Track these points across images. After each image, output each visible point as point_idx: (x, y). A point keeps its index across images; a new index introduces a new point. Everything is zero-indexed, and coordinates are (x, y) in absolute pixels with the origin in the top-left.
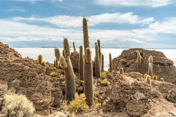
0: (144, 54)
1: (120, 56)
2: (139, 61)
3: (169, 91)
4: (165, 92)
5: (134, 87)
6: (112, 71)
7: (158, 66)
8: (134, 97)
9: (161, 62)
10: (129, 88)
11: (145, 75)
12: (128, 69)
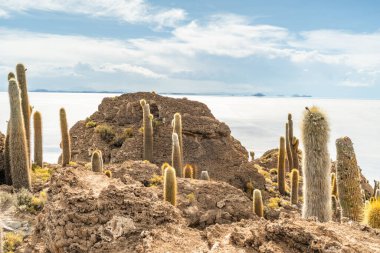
0: (159, 107)
1: (95, 117)
2: (148, 130)
3: (220, 204)
4: (212, 208)
5: (106, 202)
6: (71, 163)
7: (196, 140)
8: (107, 233)
9: (201, 129)
10: (92, 208)
11: (163, 167)
12: (118, 154)
